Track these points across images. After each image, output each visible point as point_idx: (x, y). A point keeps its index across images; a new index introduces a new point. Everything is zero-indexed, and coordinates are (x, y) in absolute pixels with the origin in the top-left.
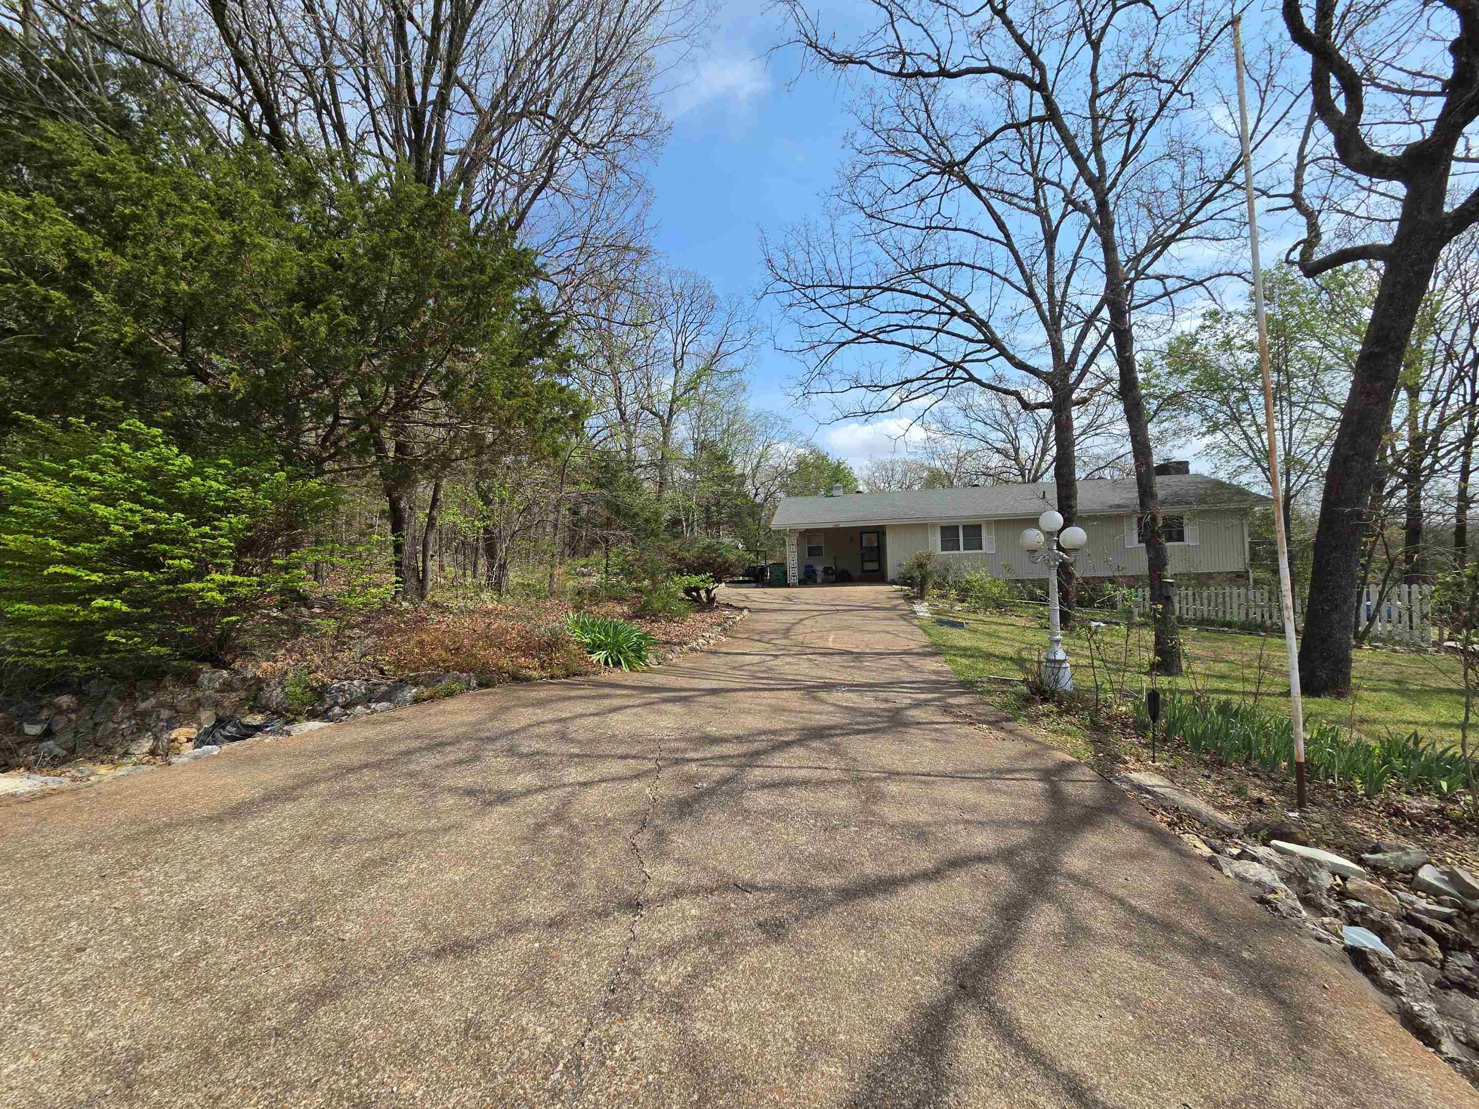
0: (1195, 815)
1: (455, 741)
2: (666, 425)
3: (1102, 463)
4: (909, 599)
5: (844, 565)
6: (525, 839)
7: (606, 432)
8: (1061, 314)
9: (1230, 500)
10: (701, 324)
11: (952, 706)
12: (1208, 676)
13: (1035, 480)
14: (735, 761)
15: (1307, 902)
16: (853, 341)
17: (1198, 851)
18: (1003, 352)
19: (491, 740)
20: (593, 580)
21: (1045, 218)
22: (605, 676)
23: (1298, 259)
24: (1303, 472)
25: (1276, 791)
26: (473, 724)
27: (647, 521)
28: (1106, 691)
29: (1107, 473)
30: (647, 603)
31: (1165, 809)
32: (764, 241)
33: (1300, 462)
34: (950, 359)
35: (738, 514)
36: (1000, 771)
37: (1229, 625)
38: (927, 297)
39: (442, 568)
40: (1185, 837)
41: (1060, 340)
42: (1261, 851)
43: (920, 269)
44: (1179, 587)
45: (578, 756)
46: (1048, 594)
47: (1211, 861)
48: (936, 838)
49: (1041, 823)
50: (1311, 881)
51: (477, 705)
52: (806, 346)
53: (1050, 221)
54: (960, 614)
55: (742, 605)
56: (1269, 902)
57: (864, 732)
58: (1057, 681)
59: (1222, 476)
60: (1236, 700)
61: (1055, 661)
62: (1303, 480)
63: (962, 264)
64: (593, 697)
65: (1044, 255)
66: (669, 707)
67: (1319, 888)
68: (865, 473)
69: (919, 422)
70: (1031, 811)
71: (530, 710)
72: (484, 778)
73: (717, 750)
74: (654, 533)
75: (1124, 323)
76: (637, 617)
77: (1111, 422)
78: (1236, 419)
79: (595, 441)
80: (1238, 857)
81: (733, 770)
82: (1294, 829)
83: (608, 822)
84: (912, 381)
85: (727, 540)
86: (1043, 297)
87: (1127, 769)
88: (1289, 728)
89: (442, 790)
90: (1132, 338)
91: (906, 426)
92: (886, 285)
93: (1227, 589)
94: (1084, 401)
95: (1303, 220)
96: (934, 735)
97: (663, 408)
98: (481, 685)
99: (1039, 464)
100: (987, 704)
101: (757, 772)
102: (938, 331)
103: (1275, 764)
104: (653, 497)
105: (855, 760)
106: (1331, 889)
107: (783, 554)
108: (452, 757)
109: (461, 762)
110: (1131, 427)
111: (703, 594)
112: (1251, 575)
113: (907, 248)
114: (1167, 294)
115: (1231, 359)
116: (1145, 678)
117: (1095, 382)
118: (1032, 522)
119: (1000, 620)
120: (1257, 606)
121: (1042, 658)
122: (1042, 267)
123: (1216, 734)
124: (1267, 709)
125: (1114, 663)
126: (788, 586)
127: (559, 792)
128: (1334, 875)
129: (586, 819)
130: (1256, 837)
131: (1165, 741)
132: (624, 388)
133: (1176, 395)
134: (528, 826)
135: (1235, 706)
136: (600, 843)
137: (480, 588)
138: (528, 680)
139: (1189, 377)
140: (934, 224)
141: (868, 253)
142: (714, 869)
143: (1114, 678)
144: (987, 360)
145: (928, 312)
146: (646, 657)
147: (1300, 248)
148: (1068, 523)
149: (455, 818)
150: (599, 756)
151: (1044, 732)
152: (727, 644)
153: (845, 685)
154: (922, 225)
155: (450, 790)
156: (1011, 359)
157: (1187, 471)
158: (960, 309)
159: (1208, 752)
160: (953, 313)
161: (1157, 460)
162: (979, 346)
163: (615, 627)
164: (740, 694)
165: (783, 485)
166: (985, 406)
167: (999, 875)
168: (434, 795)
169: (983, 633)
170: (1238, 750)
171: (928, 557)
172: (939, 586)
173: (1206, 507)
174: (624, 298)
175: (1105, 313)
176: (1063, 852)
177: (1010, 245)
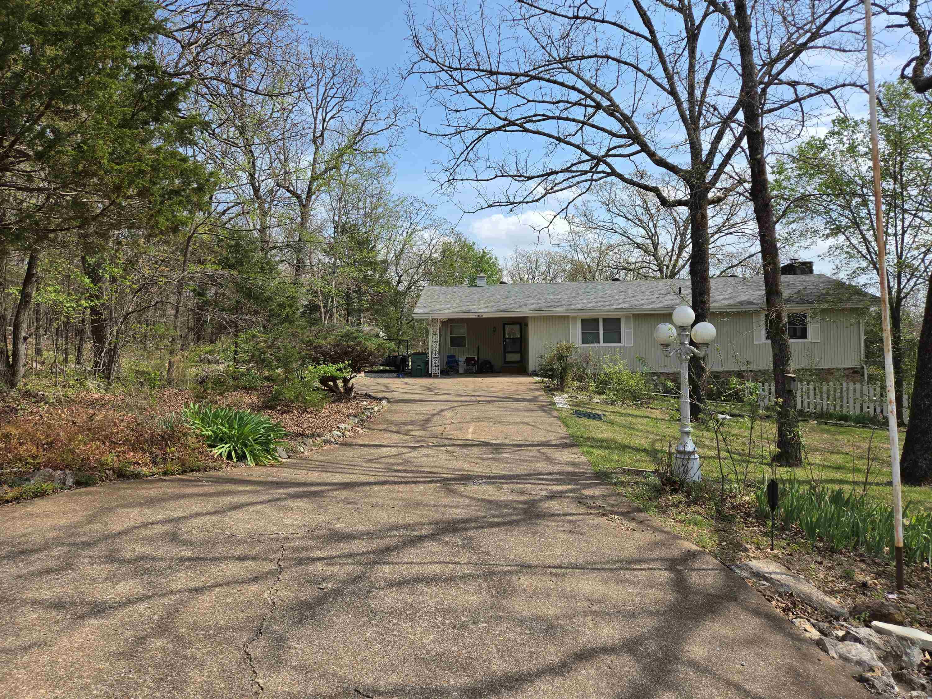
0: (807, 601)
1: (46, 546)
2: (304, 206)
3: (735, 262)
4: (549, 390)
5: (486, 355)
6: (120, 655)
7: (238, 209)
8: (700, 113)
9: (849, 300)
10: (344, 99)
11: (587, 497)
12: (824, 466)
13: (672, 276)
14: (363, 558)
15: (899, 678)
16: (499, 129)
17: (808, 635)
18: (645, 148)
19: (88, 545)
20: (221, 367)
21: (688, 17)
22: (228, 471)
23: (911, 75)
24: (912, 275)
25: (878, 575)
26: (68, 527)
27: (281, 306)
28: (730, 481)
29: (739, 271)
30: (279, 393)
31: (780, 595)
32: (410, 17)
33: (909, 266)
34: (594, 151)
35: (379, 302)
36: (629, 562)
37: (845, 418)
38: (573, 88)
39: (39, 352)
40: (797, 621)
41: (698, 139)
42: (863, 632)
43: (567, 59)
44: (801, 382)
45: (189, 559)
46: (679, 388)
47: (819, 644)
48: (564, 631)
49: (665, 612)
50: (904, 658)
51: (71, 506)
52: (452, 130)
53: (693, 21)
54: (598, 407)
55: (380, 395)
56: (867, 680)
57: (498, 525)
58: (686, 472)
59: (843, 276)
60: (847, 488)
61: (685, 453)
62: (912, 283)
63: (608, 57)
64: (212, 495)
65: (686, 53)
66: (297, 503)
67: (911, 664)
68: (510, 264)
69: (563, 214)
70: (656, 602)
71: (137, 510)
72: (76, 588)
73: (345, 547)
74: (288, 319)
75: (757, 125)
76: (267, 407)
77: (744, 222)
78: (856, 224)
79: (224, 218)
80: (843, 639)
81: (361, 568)
82: (892, 610)
83: (220, 630)
84: (556, 173)
85: (366, 328)
86: (684, 96)
87: (748, 557)
88: (891, 516)
89: (24, 603)
90: (763, 141)
91: (551, 217)
92: (532, 73)
93: (845, 384)
94: (718, 200)
95: (916, 39)
96: (567, 527)
97: (301, 186)
98: (79, 484)
99: (677, 261)
100: (621, 495)
101: (387, 569)
102: (584, 123)
103: (879, 550)
104: (289, 280)
105: (488, 554)
106: (922, 664)
107: (426, 342)
108: (38, 566)
109: (49, 571)
110: (760, 228)
111: (340, 384)
112: (866, 372)
113: (556, 35)
114: (798, 100)
115: (854, 166)
116: (767, 468)
117: (730, 181)
118: (667, 317)
119: (636, 412)
120: (870, 400)
121: (673, 450)
122: (683, 65)
123: (829, 522)
124: (874, 497)
125: (739, 454)
126: (430, 376)
127: (165, 600)
128: (924, 651)
129: (195, 628)
130: (859, 619)
131: (783, 529)
132: (258, 163)
133: (804, 197)
134: (126, 640)
135: (846, 496)
136: (209, 654)
137: (86, 375)
138: (136, 476)
139: (817, 180)
140: (581, 14)
141: (517, 39)
142: (335, 674)
143: (739, 469)
144: (629, 156)
145: (574, 104)
146: (275, 450)
147: (913, 64)
148: (699, 319)
149: (36, 636)
150: (214, 559)
151: (672, 522)
152: (364, 436)
153: (483, 477)
154: (570, 15)
155: (33, 602)
156: (652, 155)
157: (811, 271)
158: (605, 103)
159: (821, 540)
160: (598, 106)
161: (783, 260)
162: (622, 141)
163: (241, 418)
164: (375, 488)
165: (427, 274)
166: (627, 201)
167: (623, 665)
168: (14, 609)
169: (620, 425)
170: (847, 538)
171: (569, 349)
172: (579, 378)
173: (826, 306)
174: (258, 65)
175: (740, 116)
176: (685, 640)
177: (654, 41)
